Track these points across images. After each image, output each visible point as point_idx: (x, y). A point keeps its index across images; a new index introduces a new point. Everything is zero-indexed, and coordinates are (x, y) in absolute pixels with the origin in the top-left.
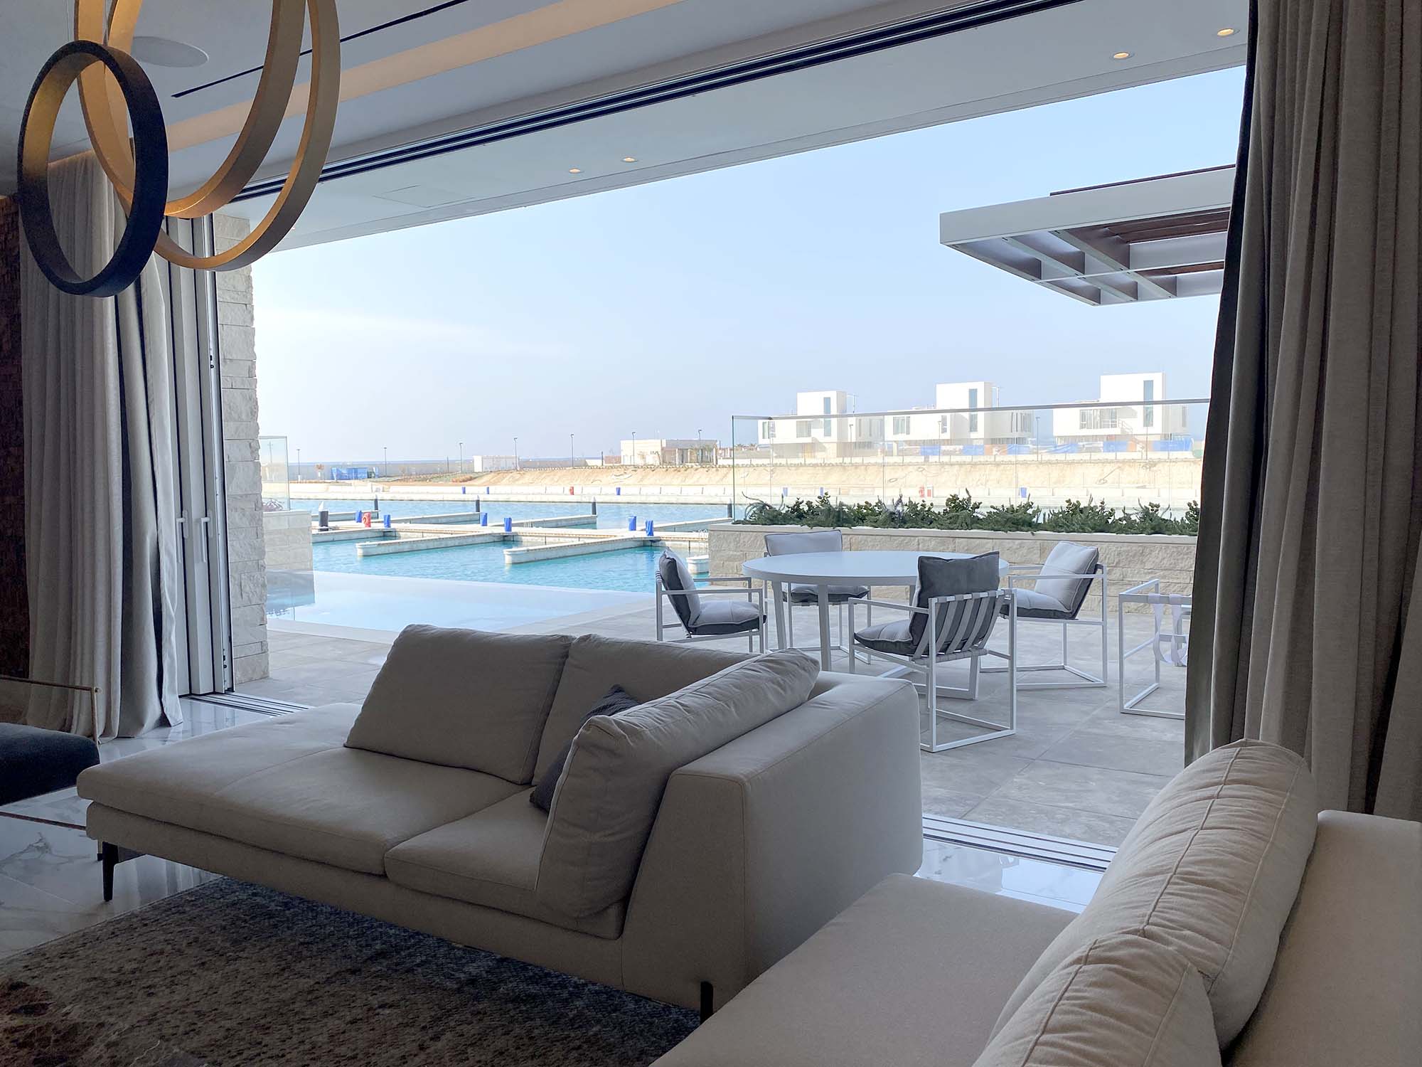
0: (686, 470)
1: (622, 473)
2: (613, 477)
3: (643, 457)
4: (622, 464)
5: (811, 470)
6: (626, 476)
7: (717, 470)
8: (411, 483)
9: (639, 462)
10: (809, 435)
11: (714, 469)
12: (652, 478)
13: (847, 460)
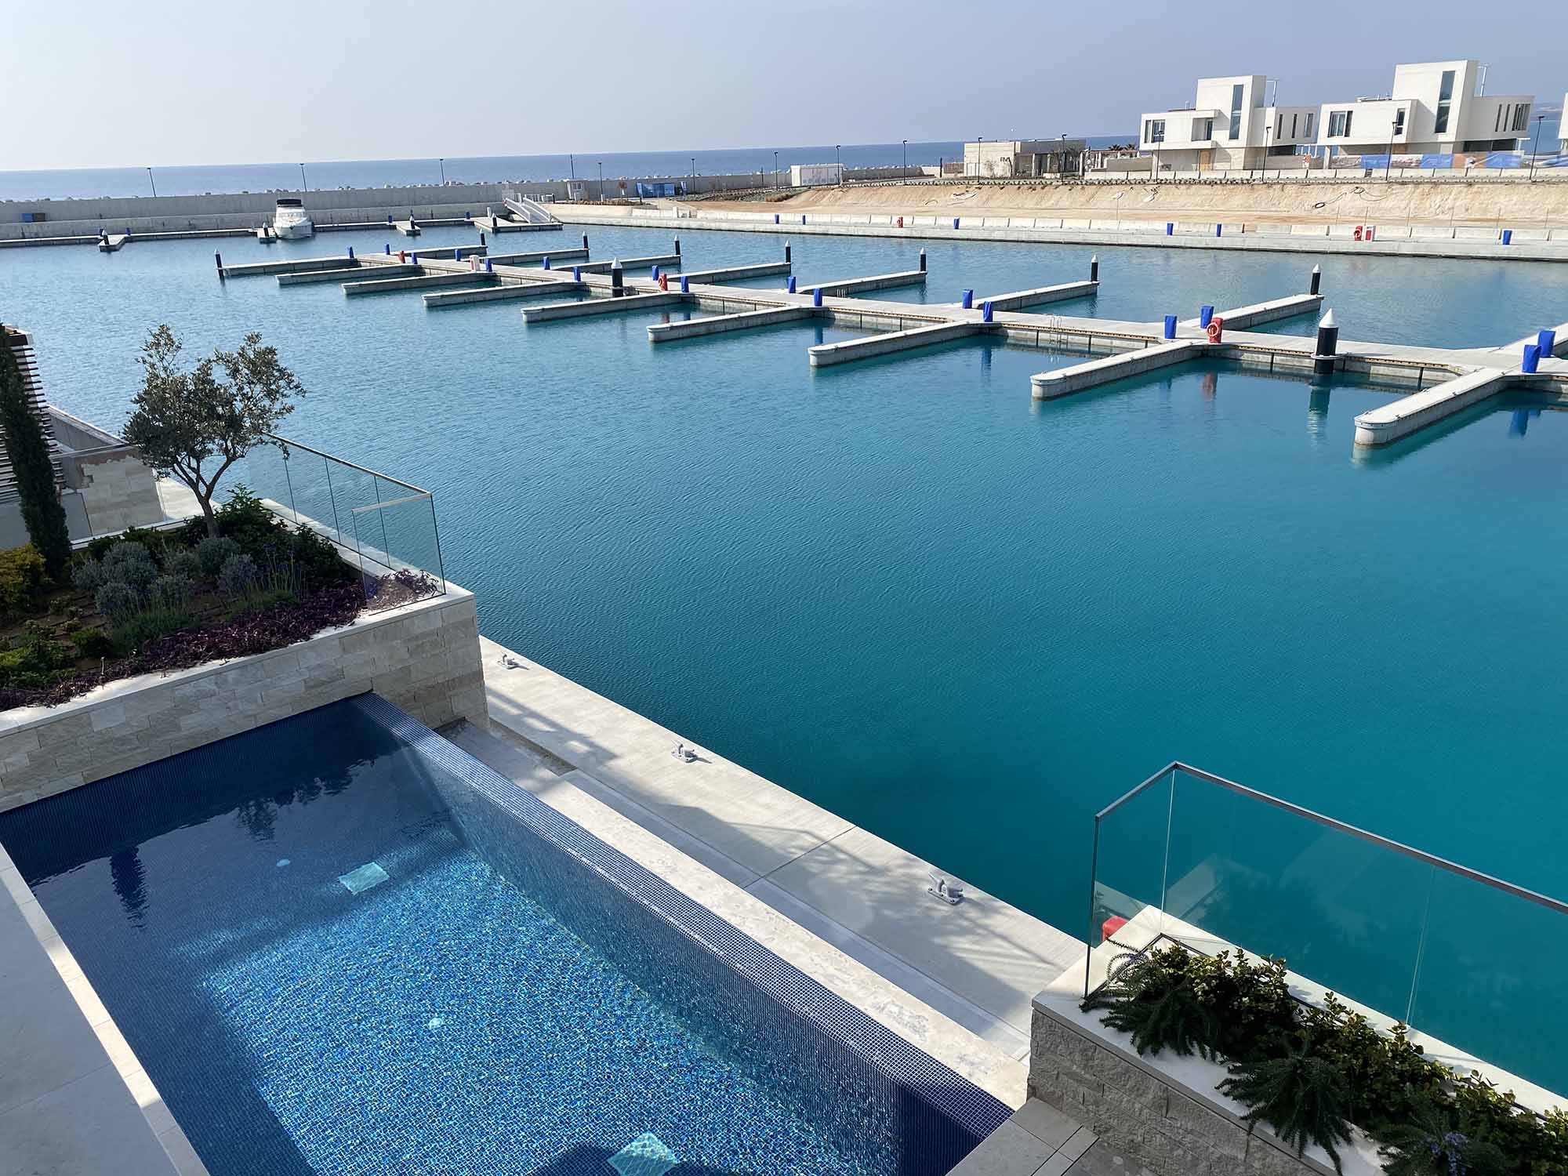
1: (963, 191)
2: (952, 196)
3: (991, 167)
5: (1206, 190)
7: (1083, 188)
8: (722, 203)
9: (985, 173)
10: (1209, 138)
11: (1080, 187)
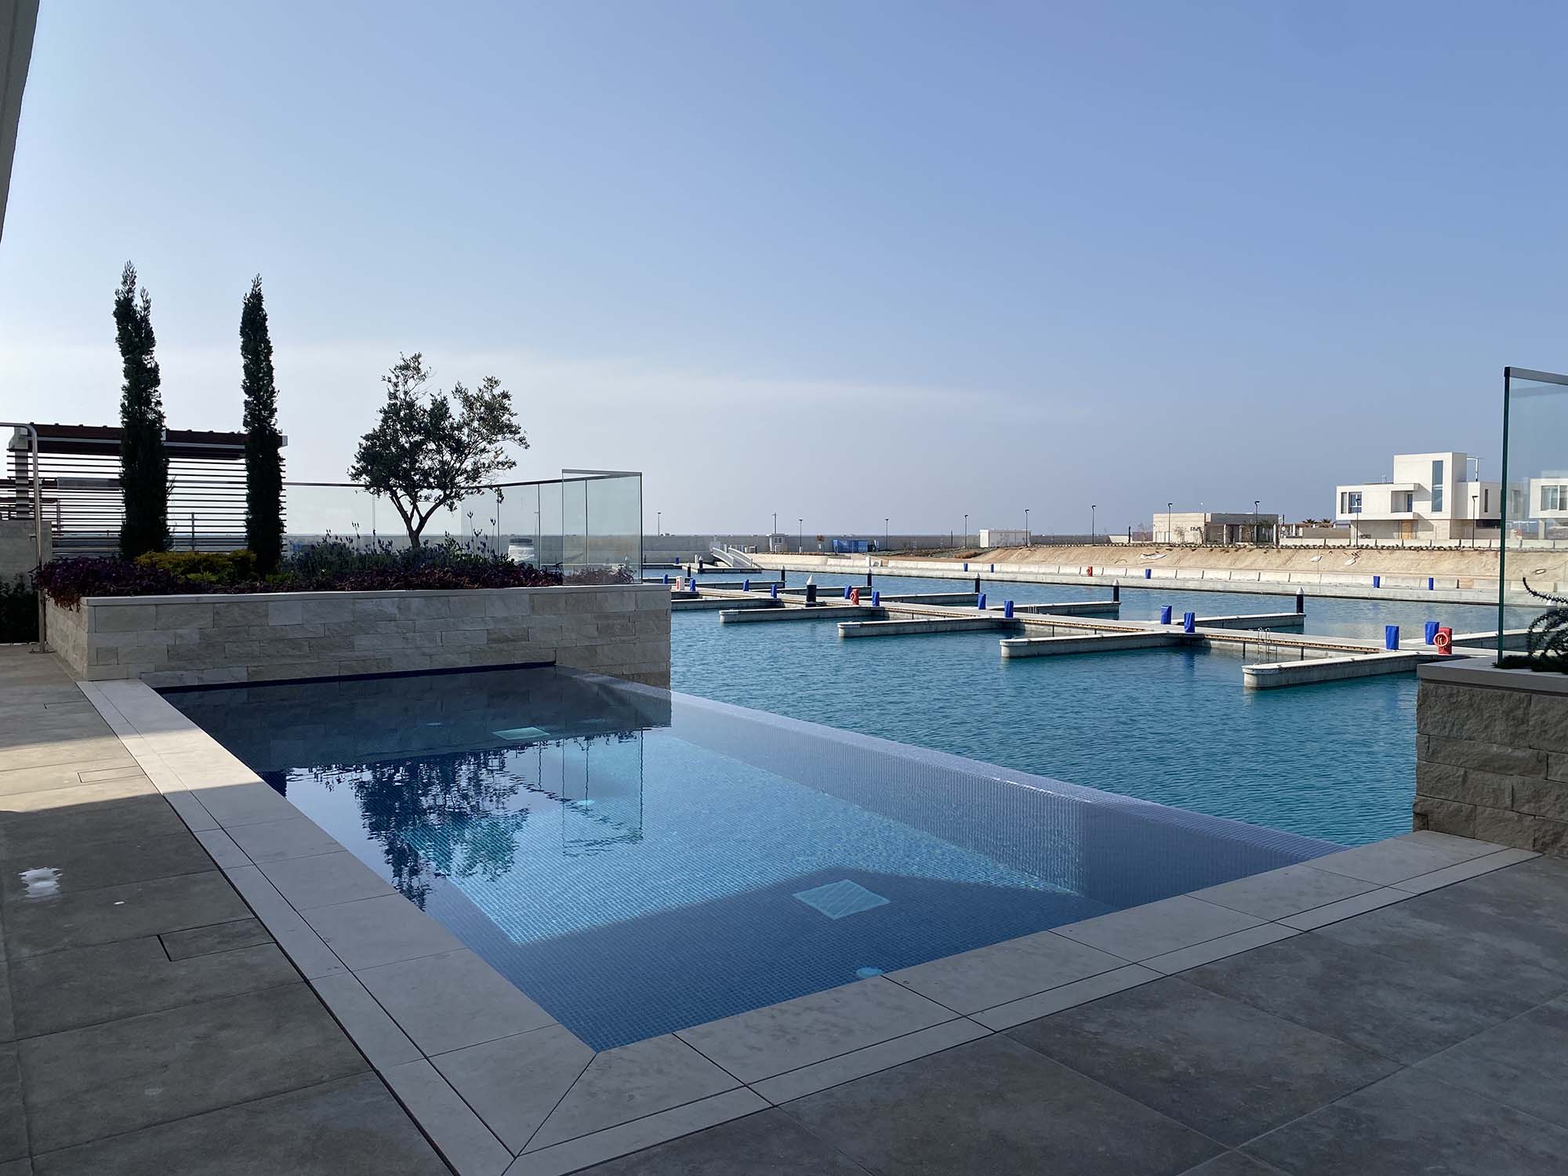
0: (1236, 551)
1: (1154, 552)
2: (1142, 556)
3: (1181, 533)
4: (1154, 541)
5: (1412, 555)
6: (1158, 556)
7: (1279, 552)
8: (912, 558)
9: (1175, 539)
11: (1275, 550)
12: (1193, 558)
13: (1467, 543)
